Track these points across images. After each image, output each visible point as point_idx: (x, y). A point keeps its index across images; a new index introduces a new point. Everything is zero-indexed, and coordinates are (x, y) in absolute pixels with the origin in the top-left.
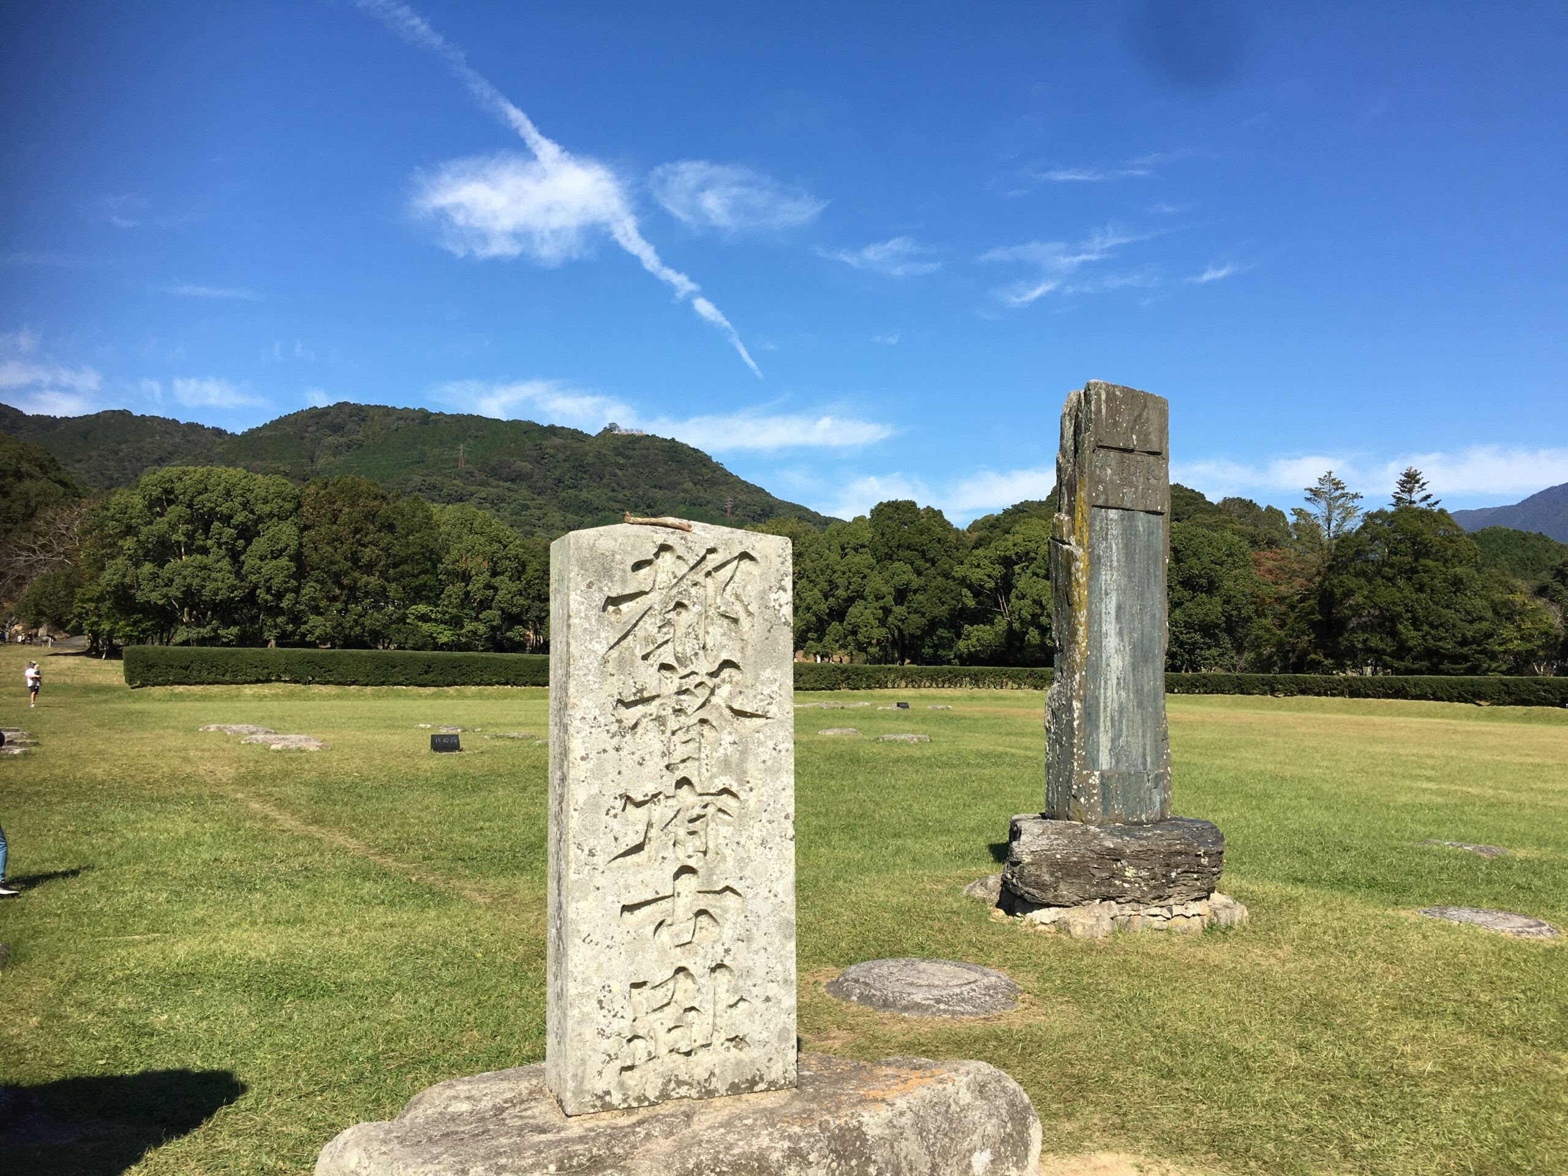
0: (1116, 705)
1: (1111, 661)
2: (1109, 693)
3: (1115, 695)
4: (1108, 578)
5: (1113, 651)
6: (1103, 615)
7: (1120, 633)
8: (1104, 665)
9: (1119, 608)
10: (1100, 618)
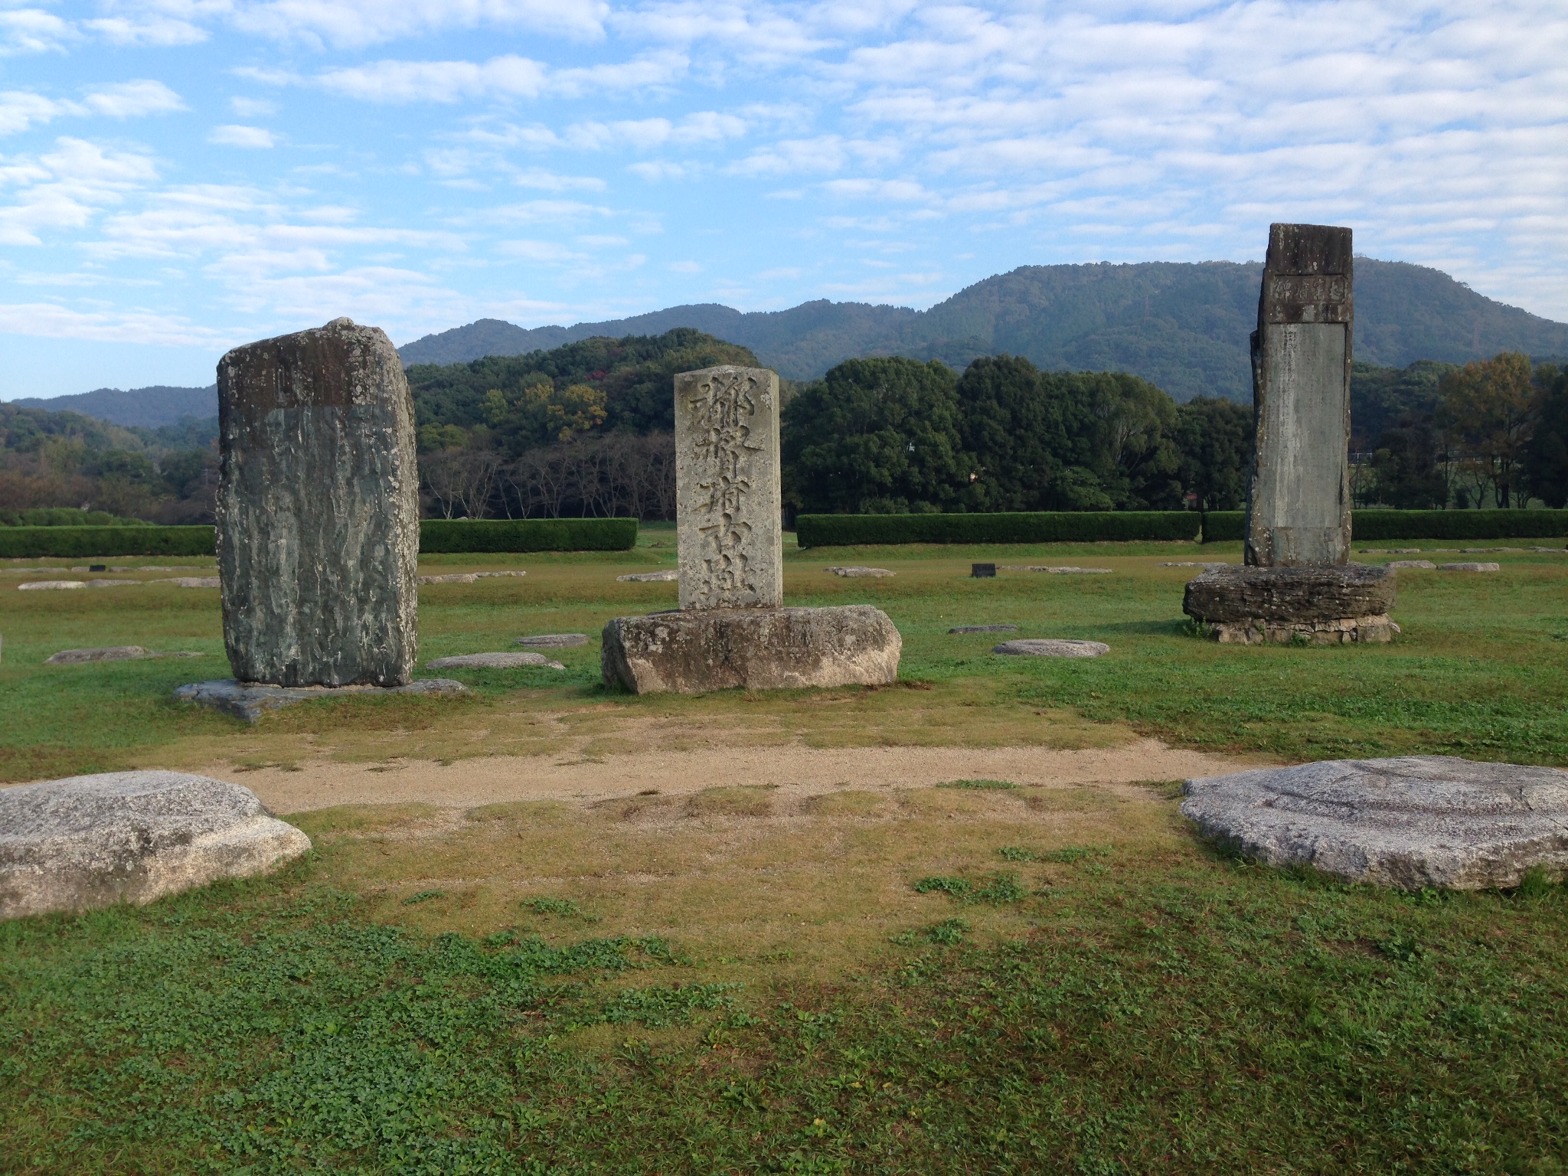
0: (1292, 477)
1: (1289, 443)
2: (1286, 468)
3: (1292, 470)
4: (1287, 379)
5: (1290, 435)
6: (1281, 409)
7: (1299, 421)
8: (1281, 447)
9: (1297, 402)
10: (1278, 410)
